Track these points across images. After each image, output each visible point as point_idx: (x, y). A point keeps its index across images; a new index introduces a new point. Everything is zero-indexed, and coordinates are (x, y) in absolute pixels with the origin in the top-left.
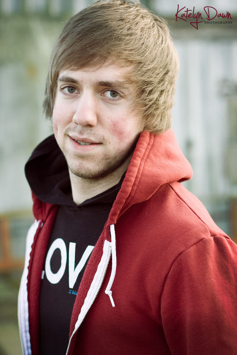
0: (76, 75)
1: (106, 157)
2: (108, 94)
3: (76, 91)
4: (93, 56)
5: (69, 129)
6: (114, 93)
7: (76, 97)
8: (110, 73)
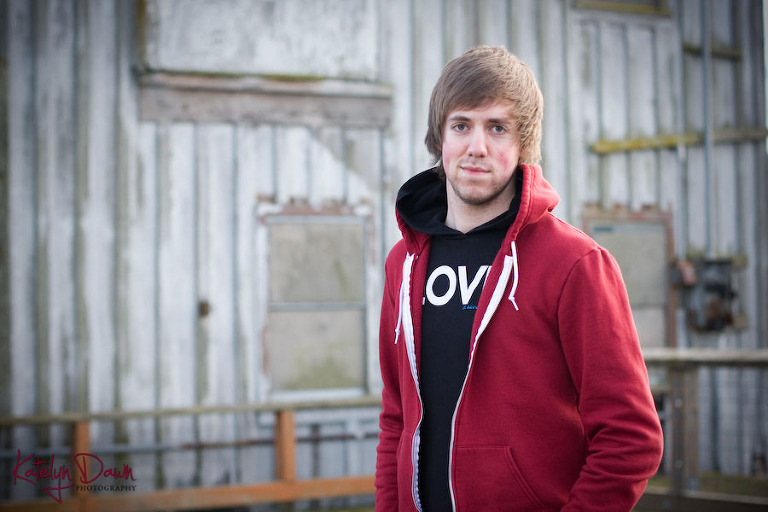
0: (468, 114)
1: (493, 183)
2: (494, 129)
3: (466, 128)
4: (483, 97)
5: (462, 161)
6: (499, 128)
7: (467, 133)
8: (497, 112)
